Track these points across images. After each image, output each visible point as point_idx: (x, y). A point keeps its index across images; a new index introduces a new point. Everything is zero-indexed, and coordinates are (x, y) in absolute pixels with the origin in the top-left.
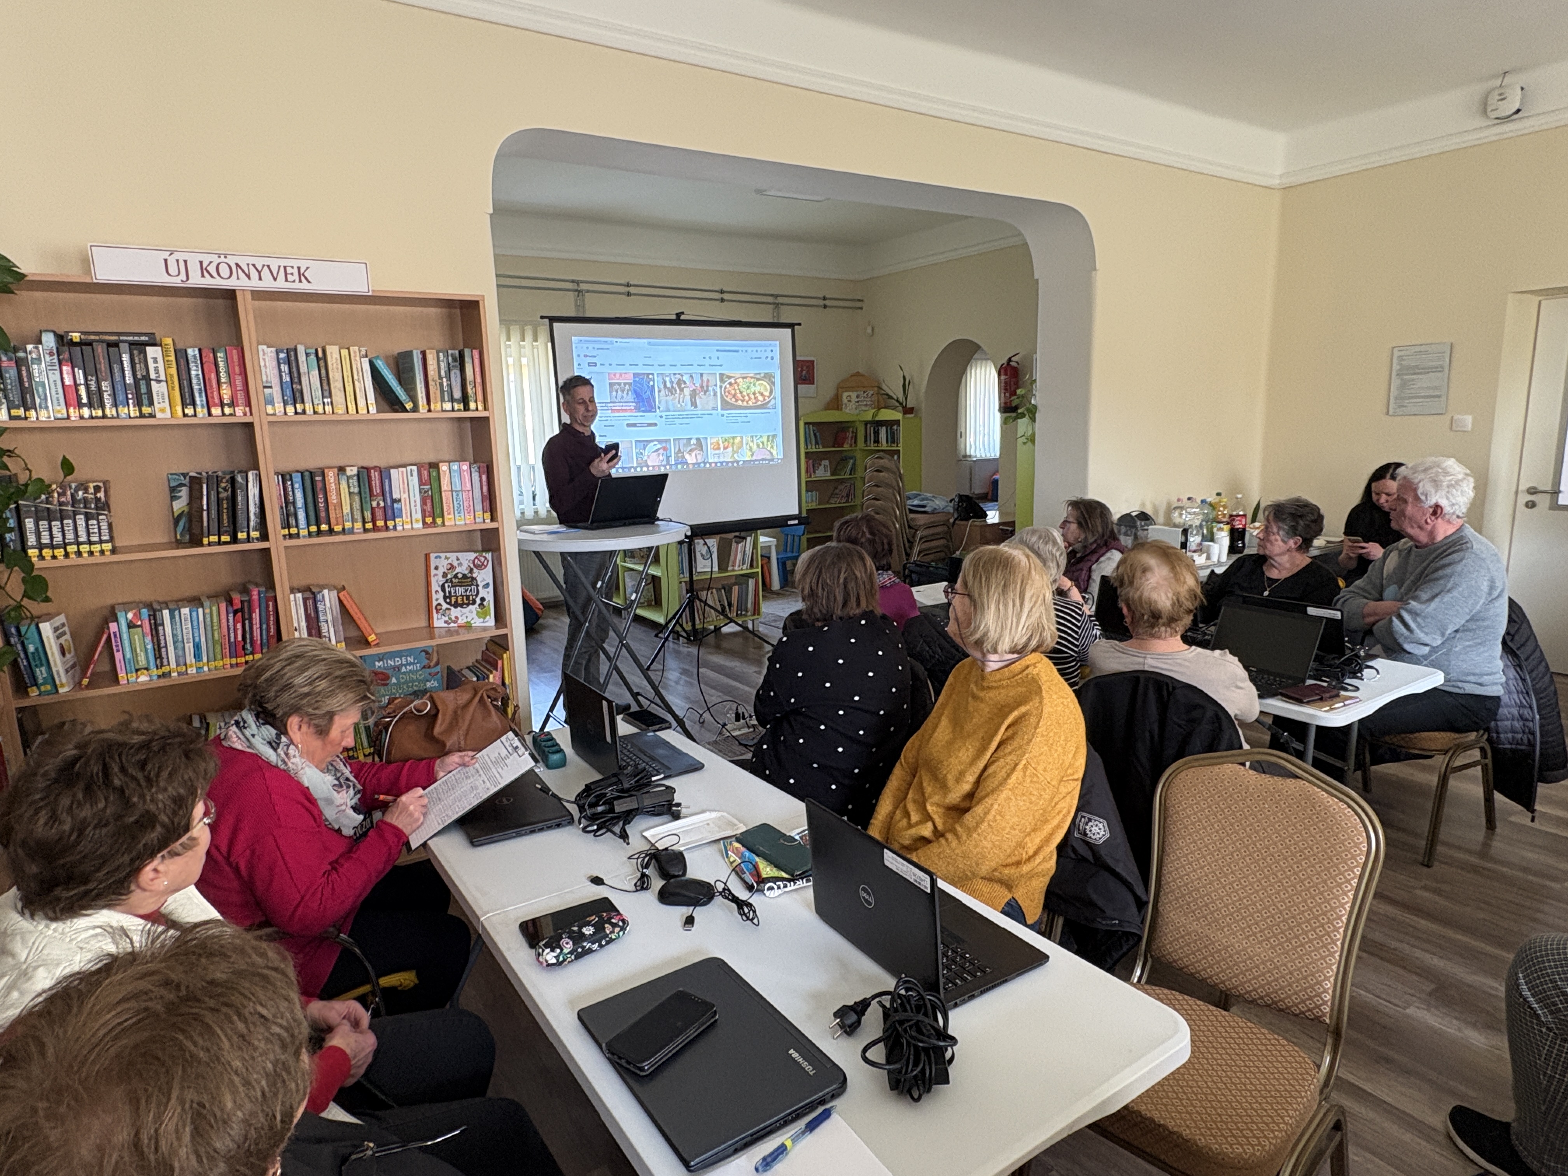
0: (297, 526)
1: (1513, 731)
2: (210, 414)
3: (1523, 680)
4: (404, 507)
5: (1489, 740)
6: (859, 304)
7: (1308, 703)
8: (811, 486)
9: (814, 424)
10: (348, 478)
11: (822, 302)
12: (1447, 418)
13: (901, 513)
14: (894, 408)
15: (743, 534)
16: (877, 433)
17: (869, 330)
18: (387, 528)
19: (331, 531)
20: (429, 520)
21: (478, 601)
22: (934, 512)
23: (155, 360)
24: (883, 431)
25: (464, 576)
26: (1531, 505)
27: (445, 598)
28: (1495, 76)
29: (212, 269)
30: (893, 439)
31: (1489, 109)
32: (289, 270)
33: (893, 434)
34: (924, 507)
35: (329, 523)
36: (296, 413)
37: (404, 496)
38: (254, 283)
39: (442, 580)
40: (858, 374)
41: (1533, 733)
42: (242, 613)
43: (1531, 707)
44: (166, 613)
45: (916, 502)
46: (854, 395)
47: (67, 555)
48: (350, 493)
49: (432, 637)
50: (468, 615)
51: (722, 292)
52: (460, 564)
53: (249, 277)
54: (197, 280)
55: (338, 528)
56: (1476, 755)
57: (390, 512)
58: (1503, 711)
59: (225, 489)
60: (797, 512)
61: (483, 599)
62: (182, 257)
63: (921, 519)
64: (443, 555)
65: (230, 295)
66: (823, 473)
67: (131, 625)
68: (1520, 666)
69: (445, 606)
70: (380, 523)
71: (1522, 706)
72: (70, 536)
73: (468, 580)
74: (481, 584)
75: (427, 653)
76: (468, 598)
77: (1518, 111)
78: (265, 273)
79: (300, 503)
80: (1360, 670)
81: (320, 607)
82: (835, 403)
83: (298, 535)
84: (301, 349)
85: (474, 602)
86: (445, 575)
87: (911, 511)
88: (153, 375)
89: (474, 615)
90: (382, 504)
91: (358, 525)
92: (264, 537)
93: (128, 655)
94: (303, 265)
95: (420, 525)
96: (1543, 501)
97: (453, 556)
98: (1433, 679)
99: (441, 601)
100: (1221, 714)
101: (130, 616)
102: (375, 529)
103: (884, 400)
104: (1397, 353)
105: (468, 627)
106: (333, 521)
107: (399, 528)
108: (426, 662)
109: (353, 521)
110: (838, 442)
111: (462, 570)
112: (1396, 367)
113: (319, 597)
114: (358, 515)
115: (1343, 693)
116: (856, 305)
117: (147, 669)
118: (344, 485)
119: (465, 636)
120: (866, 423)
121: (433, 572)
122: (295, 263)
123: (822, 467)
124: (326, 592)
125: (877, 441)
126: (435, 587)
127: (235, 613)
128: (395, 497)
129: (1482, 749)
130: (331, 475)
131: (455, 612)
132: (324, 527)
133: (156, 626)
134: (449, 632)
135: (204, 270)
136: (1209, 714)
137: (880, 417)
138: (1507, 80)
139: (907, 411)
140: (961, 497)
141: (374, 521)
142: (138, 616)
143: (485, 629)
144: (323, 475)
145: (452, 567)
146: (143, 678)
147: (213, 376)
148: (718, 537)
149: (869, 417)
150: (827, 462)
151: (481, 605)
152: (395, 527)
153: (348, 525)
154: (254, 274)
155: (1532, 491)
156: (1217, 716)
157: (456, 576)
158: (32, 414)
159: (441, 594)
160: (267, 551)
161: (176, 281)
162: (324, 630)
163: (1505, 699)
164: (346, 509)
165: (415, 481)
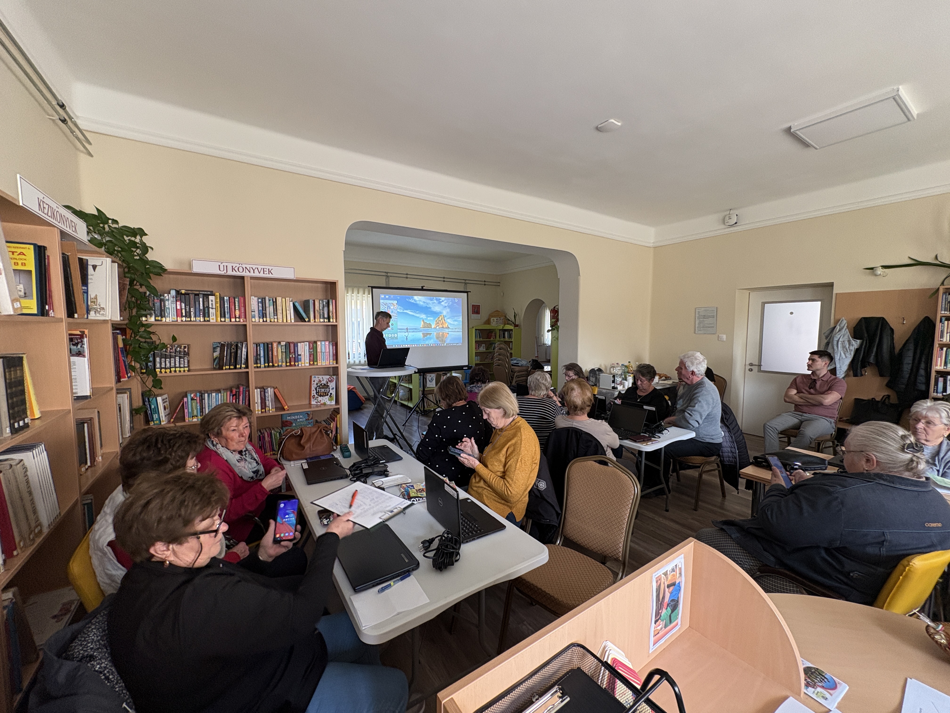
0: (260, 363)
1: (729, 457)
2: (231, 321)
3: (732, 437)
4: (302, 357)
5: (720, 461)
6: (499, 284)
7: (638, 442)
8: (477, 354)
9: (479, 330)
10: (282, 346)
11: (484, 283)
12: (717, 335)
13: (508, 365)
14: (511, 325)
15: (446, 372)
16: (504, 334)
17: (502, 294)
18: (295, 365)
19: (273, 366)
20: (312, 363)
21: (329, 394)
22: (522, 366)
23: (212, 301)
24: (506, 333)
25: (325, 385)
26: (751, 370)
27: (316, 393)
28: (728, 210)
29: (236, 269)
30: (510, 336)
31: (726, 222)
32: (265, 270)
33: (510, 335)
34: (518, 364)
35: (273, 363)
36: (263, 321)
37: (303, 353)
38: (252, 274)
39: (316, 386)
40: (497, 311)
41: (736, 458)
42: (236, 396)
43: (735, 448)
44: (206, 395)
45: (515, 362)
46: (495, 319)
47: (171, 372)
48: (282, 352)
49: (310, 408)
50: (325, 400)
51: (444, 278)
52: (323, 380)
53: (250, 272)
54: (230, 273)
55: (276, 365)
56: (715, 466)
57: (297, 359)
58: (725, 449)
59: (234, 349)
60: (467, 364)
61: (331, 394)
62: (225, 264)
63: (517, 369)
64: (317, 376)
65: (242, 278)
66: (482, 349)
67: (192, 399)
68: (730, 431)
69: (316, 396)
70: (293, 363)
71: (731, 447)
72: (173, 365)
73: (326, 386)
74: (331, 388)
75: (308, 414)
76: (325, 393)
77: (736, 223)
78: (256, 270)
79: (262, 355)
80: (663, 430)
81: (267, 395)
82: (488, 322)
83: (260, 367)
84: (267, 298)
85: (328, 395)
86: (317, 384)
87: (513, 365)
88: (210, 306)
89: (327, 400)
90: (294, 356)
91: (284, 364)
92: (247, 367)
93: (190, 410)
94: (270, 268)
95: (308, 365)
96: (755, 369)
97: (320, 377)
98: (692, 435)
99: (315, 394)
100: (598, 444)
101: (192, 395)
102: (290, 365)
103: (507, 321)
104: (697, 311)
105: (324, 404)
106: (274, 362)
107: (300, 365)
108: (307, 418)
109: (282, 362)
110: (489, 337)
111: (324, 382)
112: (697, 315)
113: (266, 391)
114: (284, 360)
115: (653, 439)
116: (497, 284)
117: (197, 416)
118: (280, 349)
119: (323, 408)
120: (500, 330)
121: (313, 382)
122: (268, 267)
123: (482, 347)
124: (269, 389)
125: (504, 337)
126: (313, 388)
127: (233, 396)
128: (299, 353)
129: (717, 464)
130: (275, 345)
131: (320, 398)
132: (271, 364)
133: (202, 399)
134: (317, 406)
135: (233, 269)
136: (594, 444)
137: (505, 328)
138: (731, 212)
139: (516, 326)
140: (533, 360)
141: (290, 362)
142: (196, 396)
143: (331, 405)
144: (272, 344)
145: (320, 381)
146: (195, 420)
147: (233, 307)
148: (436, 373)
149: (501, 328)
150: (484, 345)
151: (330, 396)
152: (298, 365)
153: (280, 364)
154: (252, 271)
155: (751, 365)
156: (596, 444)
157: (321, 385)
158: (164, 319)
159: (315, 391)
160: (248, 372)
161: (222, 273)
162: (267, 403)
163: (724, 444)
164: (280, 358)
165: (307, 348)
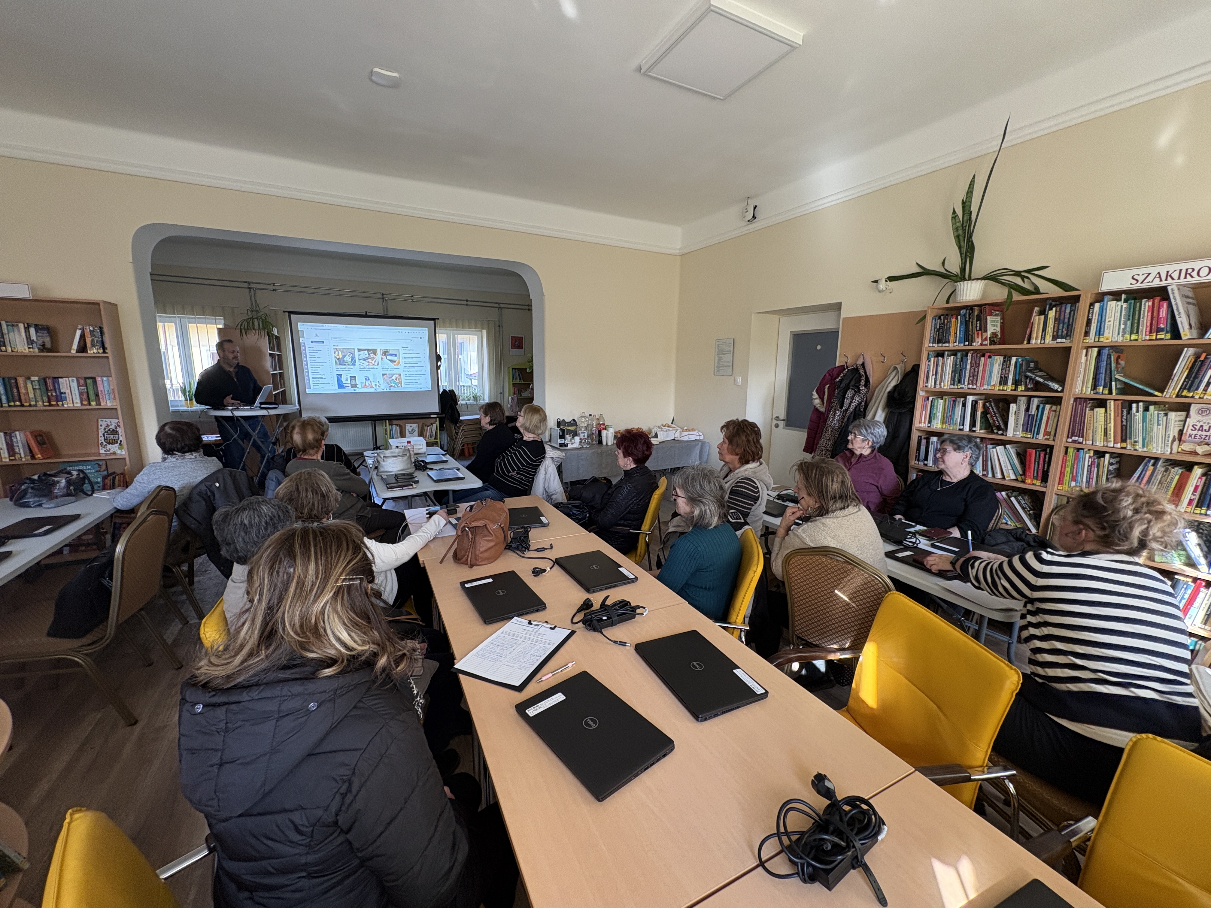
4: (68, 396)
9: (518, 369)
10: (32, 382)
18: (58, 406)
19: (22, 405)
20: (87, 402)
25: (113, 430)
27: (105, 440)
35: (20, 401)
37: (68, 391)
39: (103, 431)
48: (34, 389)
49: (100, 456)
50: (114, 448)
52: (111, 424)
55: (27, 404)
57: (60, 397)
61: (121, 441)
64: (104, 420)
69: (105, 443)
70: (54, 403)
73: (115, 432)
74: (120, 434)
75: (99, 464)
76: (115, 440)
81: (14, 439)
83: (3, 406)
85: (117, 443)
86: (105, 429)
89: (117, 448)
90: (54, 394)
91: (40, 403)
95: (79, 405)
97: (108, 420)
99: (103, 441)
102: (50, 405)
104: (717, 343)
105: (114, 453)
106: (23, 401)
107: (66, 405)
108: (99, 469)
109: (36, 401)
111: (112, 427)
112: (717, 350)
113: (13, 435)
114: (39, 398)
118: (29, 385)
119: (113, 458)
121: (100, 427)
124: (17, 433)
126: (101, 434)
128: (62, 391)
130: (21, 380)
131: (109, 446)
132: (18, 403)
134: (106, 455)
141: (49, 401)
143: (122, 455)
144: (16, 379)
145: (108, 426)
151: (120, 444)
152: (63, 405)
153: (33, 403)
155: (777, 418)
157: (109, 430)
159: (103, 438)
162: (17, 450)
164: (31, 395)
165: (74, 385)
